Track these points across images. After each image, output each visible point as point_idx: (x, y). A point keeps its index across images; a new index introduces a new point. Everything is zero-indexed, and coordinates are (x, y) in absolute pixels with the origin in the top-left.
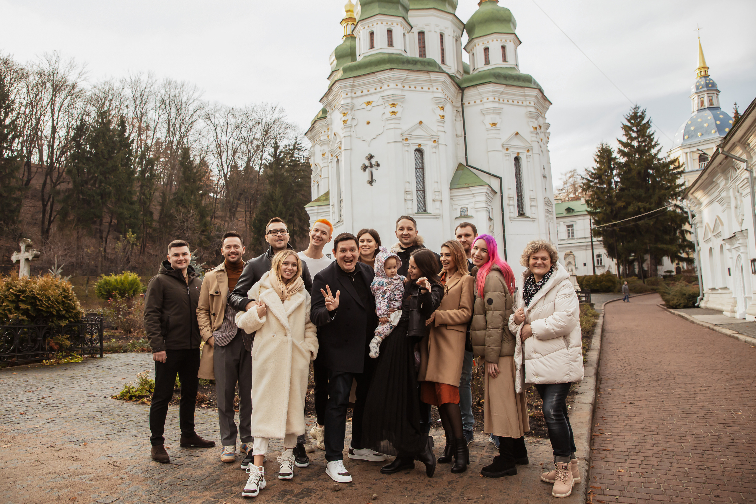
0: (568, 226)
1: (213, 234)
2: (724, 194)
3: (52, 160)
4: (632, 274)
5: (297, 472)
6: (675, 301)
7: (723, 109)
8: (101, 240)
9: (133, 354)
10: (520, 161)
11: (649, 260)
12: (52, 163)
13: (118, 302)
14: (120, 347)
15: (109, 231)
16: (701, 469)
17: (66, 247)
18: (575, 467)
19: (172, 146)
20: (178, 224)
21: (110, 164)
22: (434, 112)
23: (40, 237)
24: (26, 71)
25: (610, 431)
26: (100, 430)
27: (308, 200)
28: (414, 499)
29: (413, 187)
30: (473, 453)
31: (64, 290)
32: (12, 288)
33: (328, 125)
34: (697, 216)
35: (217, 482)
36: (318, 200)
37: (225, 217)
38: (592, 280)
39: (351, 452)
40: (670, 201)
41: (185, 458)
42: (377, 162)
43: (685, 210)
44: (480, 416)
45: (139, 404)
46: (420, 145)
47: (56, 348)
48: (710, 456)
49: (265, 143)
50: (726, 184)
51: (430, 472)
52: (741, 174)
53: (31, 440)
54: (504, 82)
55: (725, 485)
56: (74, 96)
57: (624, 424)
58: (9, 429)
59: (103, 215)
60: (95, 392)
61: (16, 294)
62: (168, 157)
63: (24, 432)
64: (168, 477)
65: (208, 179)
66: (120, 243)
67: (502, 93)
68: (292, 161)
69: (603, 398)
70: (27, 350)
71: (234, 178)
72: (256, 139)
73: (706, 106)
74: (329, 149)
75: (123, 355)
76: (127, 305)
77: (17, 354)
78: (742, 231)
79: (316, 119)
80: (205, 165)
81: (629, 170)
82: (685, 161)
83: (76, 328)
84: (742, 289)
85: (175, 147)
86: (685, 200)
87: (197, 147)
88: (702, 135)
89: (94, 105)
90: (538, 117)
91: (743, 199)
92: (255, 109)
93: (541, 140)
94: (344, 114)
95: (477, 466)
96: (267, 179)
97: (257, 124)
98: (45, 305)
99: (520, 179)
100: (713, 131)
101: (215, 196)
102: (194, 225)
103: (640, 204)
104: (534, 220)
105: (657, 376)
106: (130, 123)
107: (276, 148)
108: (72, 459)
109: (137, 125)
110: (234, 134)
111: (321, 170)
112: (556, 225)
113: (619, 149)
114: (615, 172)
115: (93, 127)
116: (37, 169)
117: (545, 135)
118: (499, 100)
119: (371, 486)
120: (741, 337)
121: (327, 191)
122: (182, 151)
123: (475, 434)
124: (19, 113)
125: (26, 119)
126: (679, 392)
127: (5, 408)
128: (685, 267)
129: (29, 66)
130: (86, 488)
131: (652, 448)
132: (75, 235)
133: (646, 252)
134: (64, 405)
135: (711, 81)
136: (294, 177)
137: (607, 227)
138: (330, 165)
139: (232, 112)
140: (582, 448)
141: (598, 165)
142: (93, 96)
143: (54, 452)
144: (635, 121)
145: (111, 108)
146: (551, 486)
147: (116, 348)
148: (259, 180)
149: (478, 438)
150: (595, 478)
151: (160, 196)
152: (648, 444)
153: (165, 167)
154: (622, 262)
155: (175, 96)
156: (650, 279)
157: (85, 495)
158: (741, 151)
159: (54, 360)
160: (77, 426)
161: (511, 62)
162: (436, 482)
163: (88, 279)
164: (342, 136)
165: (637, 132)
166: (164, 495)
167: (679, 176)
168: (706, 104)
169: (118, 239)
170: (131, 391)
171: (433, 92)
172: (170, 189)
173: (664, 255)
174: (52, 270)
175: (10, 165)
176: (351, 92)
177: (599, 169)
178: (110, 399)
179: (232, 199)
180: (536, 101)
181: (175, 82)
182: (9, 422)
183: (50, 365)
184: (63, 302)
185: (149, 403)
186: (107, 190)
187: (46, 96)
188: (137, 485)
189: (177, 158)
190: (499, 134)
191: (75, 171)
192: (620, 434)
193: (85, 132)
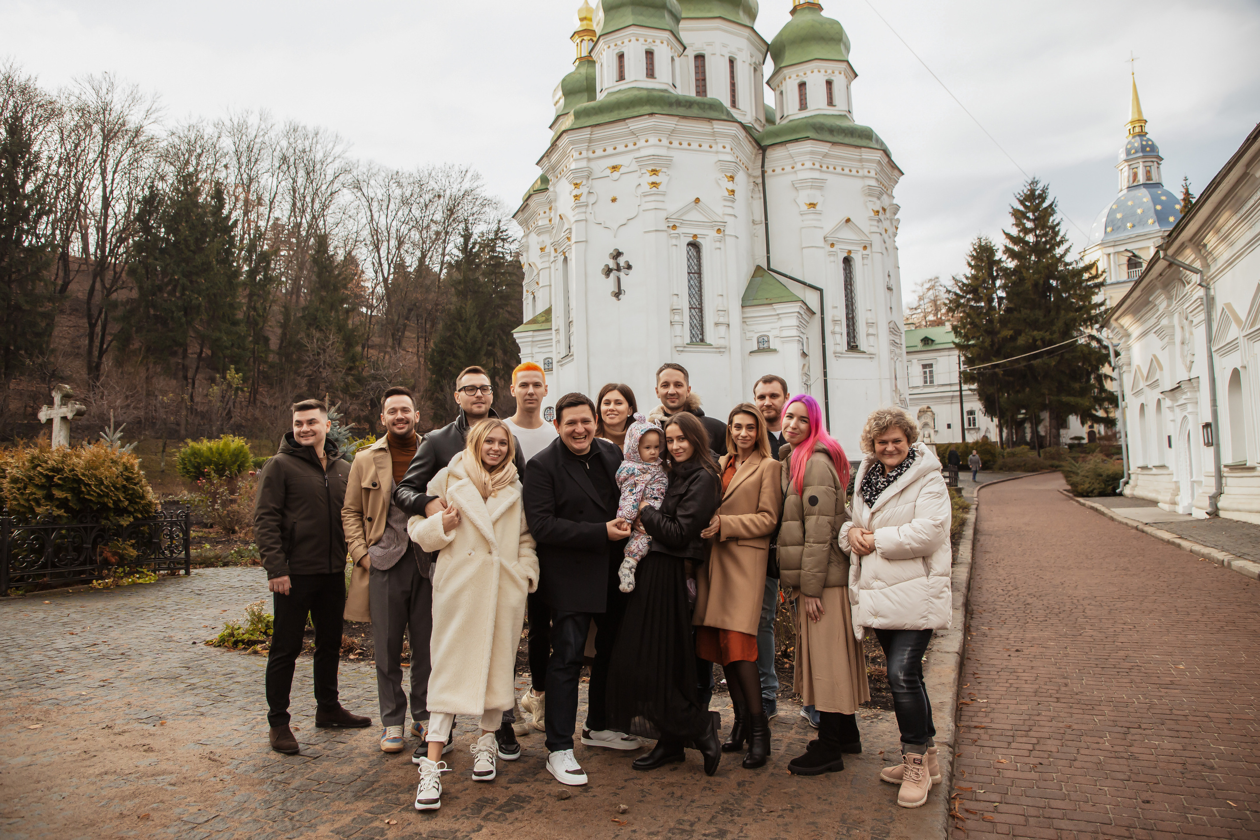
0: (924, 366)
1: (365, 374)
2: (1164, 322)
3: (103, 251)
4: (1022, 441)
5: (502, 767)
6: (1086, 486)
7: (1167, 187)
8: (185, 382)
9: (238, 570)
10: (852, 263)
11: (1048, 419)
12: (104, 257)
13: (213, 484)
14: (217, 558)
15: (198, 368)
16: (1122, 758)
17: (128, 393)
18: (933, 759)
19: (299, 232)
20: (309, 357)
21: (199, 259)
22: (718, 184)
23: (85, 376)
24: (58, 106)
25: (985, 696)
26: (187, 699)
27: (518, 321)
28: (685, 812)
29: (684, 303)
30: (776, 735)
31: (126, 469)
32: (40, 465)
33: (550, 202)
34: (1123, 354)
35: (375, 786)
36: (533, 321)
37: (385, 345)
38: (960, 450)
39: (586, 735)
40: (1081, 328)
41: (323, 745)
42: (627, 262)
43: (1105, 343)
44: (787, 674)
45: (249, 654)
46: (695, 236)
47: (114, 560)
48: (1137, 737)
49: (450, 229)
50: (1169, 306)
51: (710, 767)
52: (1192, 291)
53: (74, 717)
54: (830, 138)
55: (1158, 783)
56: (138, 148)
57: (1008, 685)
58: (39, 699)
59: (188, 342)
60: (178, 635)
61: (47, 475)
62: (293, 250)
63: (63, 704)
64: (297, 777)
65: (358, 285)
66: (215, 388)
67: (825, 155)
68: (492, 258)
69: (976, 642)
70: (66, 565)
71: (399, 285)
72: (435, 222)
73: (1141, 182)
74: (552, 241)
75: (222, 571)
76: (228, 489)
77: (49, 571)
78: (1190, 380)
79: (532, 192)
80: (352, 263)
81: (1020, 280)
82: (1106, 266)
83: (146, 529)
84: (1188, 468)
85: (304, 233)
86: (1105, 329)
87: (340, 234)
88: (1133, 226)
89: (171, 163)
90: (881, 194)
91: (1194, 330)
92: (433, 174)
93: (886, 230)
94: (576, 184)
95: (782, 756)
96: (452, 285)
97: (437, 198)
98: (95, 492)
99: (851, 291)
100: (1150, 221)
101: (369, 313)
102: (336, 359)
103: (1035, 333)
104: (872, 356)
105: (1057, 607)
106: (231, 193)
107: (467, 237)
108: (142, 749)
109: (242, 197)
110: (400, 213)
111: (538, 274)
112: (906, 364)
113: (1006, 246)
114: (998, 283)
115: (169, 198)
116: (80, 267)
117: (892, 223)
118: (821, 166)
119: (618, 791)
120: (1185, 544)
121: (548, 306)
122: (315, 240)
123: (779, 705)
124: (47, 175)
125: (59, 184)
126: (1091, 633)
127: (32, 662)
128: (1103, 433)
129: (63, 97)
130: (165, 799)
131: (1050, 724)
132: (143, 374)
133: (1044, 407)
134: (129, 657)
135: (1150, 143)
136: (495, 283)
137: (985, 368)
138: (553, 265)
139: (396, 178)
140: (943, 725)
141: (973, 272)
142: (170, 149)
143: (112, 737)
144: (1032, 203)
145: (199, 168)
146: (895, 789)
147: (210, 559)
148: (439, 287)
149: (785, 710)
150: (963, 773)
151: (281, 312)
152: (1044, 718)
153: (288, 265)
154: (1006, 422)
155: (304, 151)
156: (1048, 449)
157: (164, 810)
158: (1193, 257)
159: (111, 580)
160: (150, 691)
161: (840, 106)
162: (719, 784)
163: (165, 444)
164: (573, 219)
165: (1034, 221)
166: (291, 808)
167: (1097, 291)
168: (1141, 179)
169: (213, 380)
170: (236, 632)
171: (717, 152)
172: (297, 301)
173: (1071, 413)
174: (105, 433)
175: (34, 260)
176: (588, 150)
177: (974, 277)
178: (202, 645)
179: (396, 318)
180: (878, 169)
181: (304, 128)
182: (40, 685)
183: (104, 588)
184: (124, 486)
185: (265, 653)
186: (193, 302)
187: (93, 147)
188: (248, 792)
189: (307, 252)
190: (820, 220)
191: (141, 271)
192: (1002, 701)
193: (157, 207)
